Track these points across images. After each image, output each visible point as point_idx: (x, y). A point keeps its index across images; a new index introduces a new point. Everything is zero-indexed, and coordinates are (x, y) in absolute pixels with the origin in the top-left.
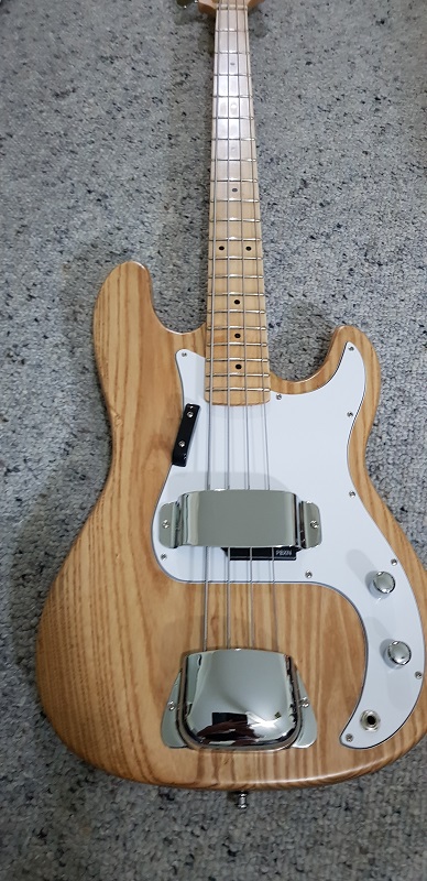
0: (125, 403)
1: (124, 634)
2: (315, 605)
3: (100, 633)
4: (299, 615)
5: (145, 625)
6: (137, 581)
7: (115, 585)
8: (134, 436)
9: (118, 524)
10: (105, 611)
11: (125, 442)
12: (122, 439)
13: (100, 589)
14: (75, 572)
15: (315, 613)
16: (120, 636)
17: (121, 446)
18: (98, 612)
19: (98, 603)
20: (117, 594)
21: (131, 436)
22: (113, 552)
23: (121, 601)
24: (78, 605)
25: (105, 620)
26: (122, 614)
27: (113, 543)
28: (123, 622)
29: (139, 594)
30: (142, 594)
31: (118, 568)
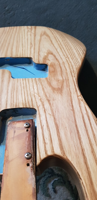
0: (80, 107)
3: (67, 43)
5: (53, 45)
6: (58, 52)
8: (71, 92)
9: (69, 65)
10: (67, 47)
11: (75, 90)
12: (76, 91)
13: (70, 51)
14: (80, 54)
17: (75, 88)
18: (69, 47)
19: (69, 48)
21: (72, 92)
22: (68, 58)
24: (75, 48)
26: (61, 47)
27: (69, 60)
28: (60, 45)
29: (57, 50)
30: (56, 50)
31: (65, 55)
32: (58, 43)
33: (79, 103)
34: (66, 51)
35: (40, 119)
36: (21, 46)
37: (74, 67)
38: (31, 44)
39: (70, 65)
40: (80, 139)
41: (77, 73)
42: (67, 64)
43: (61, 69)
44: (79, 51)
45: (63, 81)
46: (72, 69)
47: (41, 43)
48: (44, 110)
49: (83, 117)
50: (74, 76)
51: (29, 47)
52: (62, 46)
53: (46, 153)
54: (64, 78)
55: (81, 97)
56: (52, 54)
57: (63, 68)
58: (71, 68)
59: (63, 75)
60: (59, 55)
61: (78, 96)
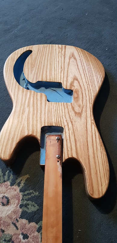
0: (91, 128)
4: (40, 70)
10: (89, 73)
12: (91, 116)
14: (99, 82)
17: (91, 113)
21: (88, 117)
23: (86, 75)
29: (81, 76)
31: (87, 82)
32: (83, 68)
33: (91, 126)
34: (88, 77)
35: (66, 135)
36: (53, 69)
37: (92, 94)
38: (61, 68)
39: (90, 93)
40: (88, 149)
41: (93, 100)
42: (88, 91)
43: (83, 96)
44: (99, 78)
45: (83, 107)
46: (90, 97)
47: (69, 67)
48: (68, 128)
49: (92, 136)
50: (91, 103)
51: (60, 71)
52: (86, 71)
53: (68, 156)
54: (84, 104)
55: (93, 122)
56: (77, 80)
57: (84, 95)
58: (90, 95)
59: (83, 102)
60: (83, 81)
61: (91, 120)
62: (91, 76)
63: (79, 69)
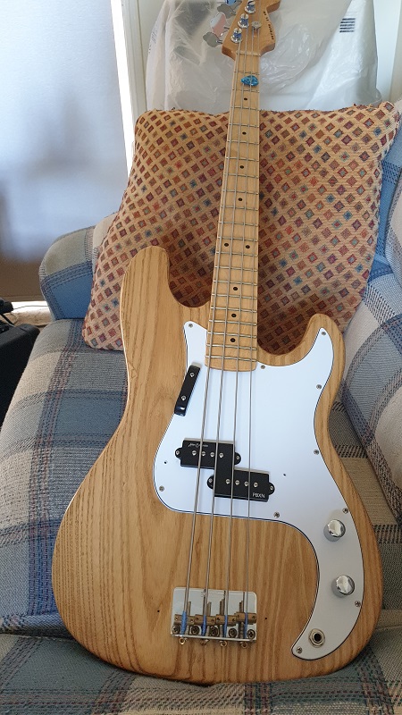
1: (125, 549)
2: (280, 539)
3: (106, 545)
4: (267, 546)
5: (142, 542)
6: (138, 506)
7: (121, 508)
8: (146, 387)
9: (127, 457)
10: (111, 530)
13: (109, 510)
14: (89, 494)
15: (279, 546)
16: (122, 550)
18: (106, 528)
19: (106, 521)
20: (121, 515)
21: (143, 387)
22: (121, 481)
23: (125, 522)
25: (110, 536)
26: (125, 532)
27: (121, 473)
28: (125, 539)
29: (139, 517)
30: (142, 517)
31: (124, 494)
32: (128, 551)
52: (121, 536)
62: (108, 518)
63: (143, 548)
